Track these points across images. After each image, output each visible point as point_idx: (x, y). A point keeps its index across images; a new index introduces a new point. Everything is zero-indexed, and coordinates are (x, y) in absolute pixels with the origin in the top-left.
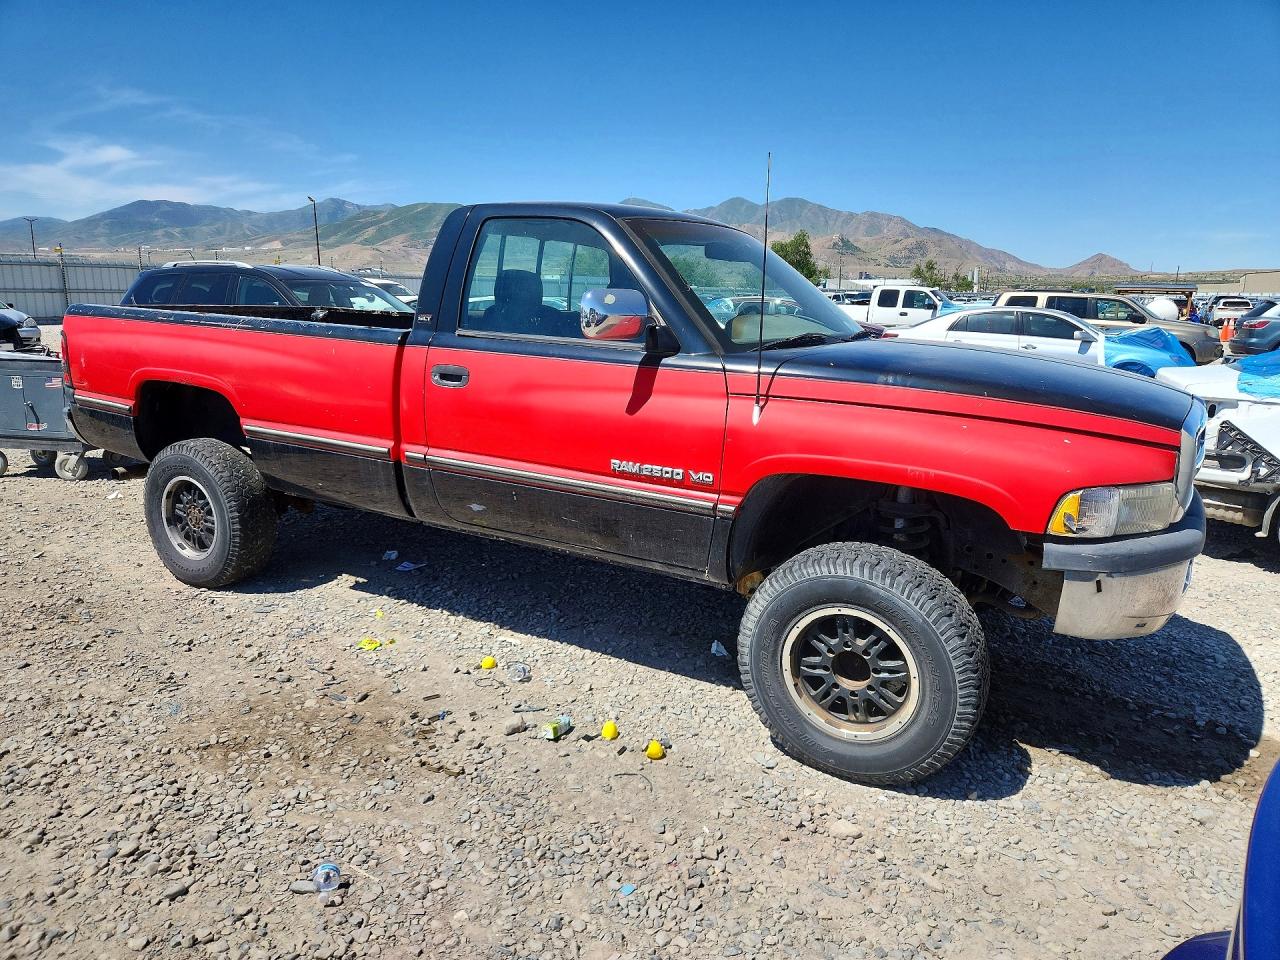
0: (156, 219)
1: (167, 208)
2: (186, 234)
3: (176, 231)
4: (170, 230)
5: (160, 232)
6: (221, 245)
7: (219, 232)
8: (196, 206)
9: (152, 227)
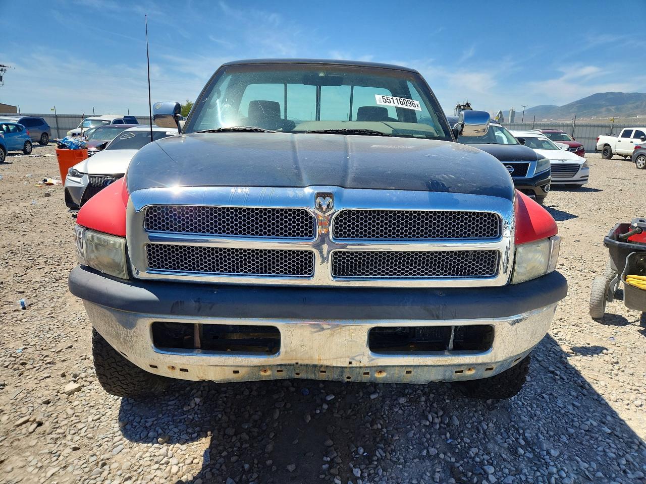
0: (604, 102)
1: (611, 96)
2: (617, 109)
3: (612, 108)
4: (609, 107)
5: (604, 109)
6: (635, 115)
7: (637, 107)
8: (628, 94)
9: (600, 106)
